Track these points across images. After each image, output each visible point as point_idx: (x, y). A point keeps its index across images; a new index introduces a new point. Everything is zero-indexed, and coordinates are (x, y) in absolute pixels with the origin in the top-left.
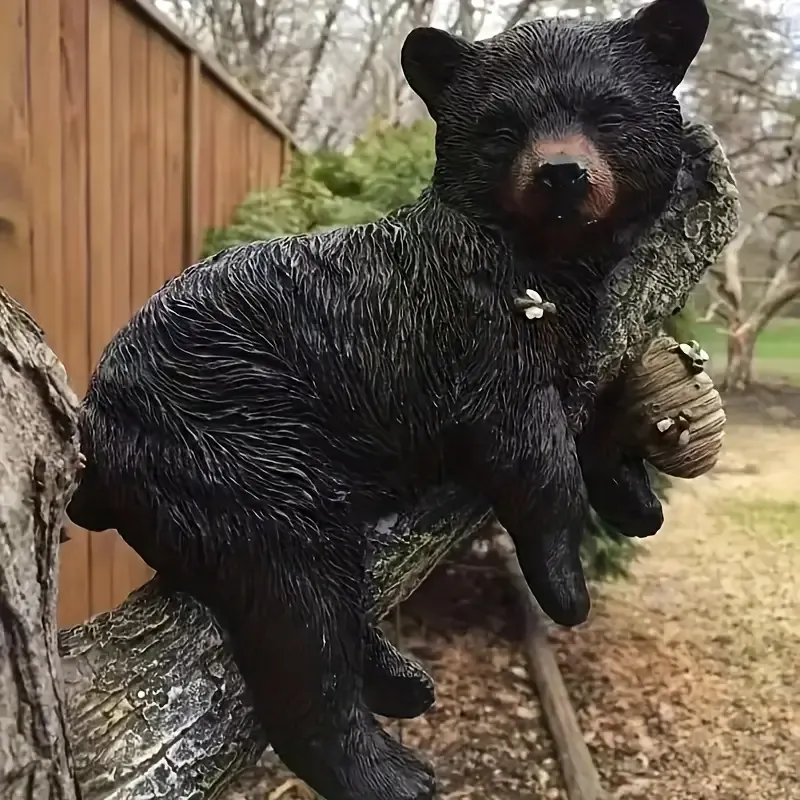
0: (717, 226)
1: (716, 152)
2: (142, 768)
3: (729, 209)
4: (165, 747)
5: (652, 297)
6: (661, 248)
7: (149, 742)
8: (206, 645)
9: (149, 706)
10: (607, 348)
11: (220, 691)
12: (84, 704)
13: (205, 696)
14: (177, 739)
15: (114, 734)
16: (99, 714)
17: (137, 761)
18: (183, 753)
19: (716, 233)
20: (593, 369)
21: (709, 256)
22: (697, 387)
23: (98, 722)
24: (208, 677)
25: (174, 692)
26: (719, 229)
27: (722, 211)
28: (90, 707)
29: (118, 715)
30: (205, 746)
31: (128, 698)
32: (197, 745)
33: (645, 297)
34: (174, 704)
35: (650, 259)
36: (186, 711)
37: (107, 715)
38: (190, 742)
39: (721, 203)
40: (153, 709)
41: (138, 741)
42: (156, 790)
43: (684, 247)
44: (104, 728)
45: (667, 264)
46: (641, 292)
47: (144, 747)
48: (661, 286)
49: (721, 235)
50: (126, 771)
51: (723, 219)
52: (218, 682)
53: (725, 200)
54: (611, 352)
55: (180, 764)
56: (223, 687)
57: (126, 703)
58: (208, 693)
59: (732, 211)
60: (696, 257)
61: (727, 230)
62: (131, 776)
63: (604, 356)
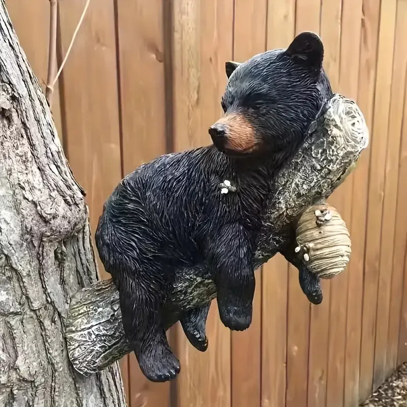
0: (329, 151)
1: (328, 113)
2: (83, 330)
3: (335, 142)
4: (92, 326)
5: (297, 185)
6: (301, 161)
7: (89, 322)
8: (114, 298)
9: (91, 312)
10: (276, 209)
11: (114, 314)
12: (74, 305)
13: (109, 314)
14: (97, 325)
15: (79, 316)
16: (78, 309)
17: (83, 327)
18: (98, 330)
19: (330, 154)
20: (269, 218)
21: (329, 166)
22: (320, 232)
23: (76, 311)
24: (112, 308)
25: (100, 310)
26: (331, 153)
27: (332, 143)
28: (75, 307)
29: (82, 311)
30: (106, 330)
31: (86, 307)
32: (104, 329)
33: (293, 185)
34: (99, 313)
35: (297, 168)
36: (103, 317)
37: (79, 310)
38: (101, 328)
39: (330, 139)
40: (92, 313)
41: (85, 321)
42: (88, 338)
43: (313, 161)
44: (77, 314)
45: (305, 170)
46: (292, 183)
47: (86, 324)
48: (301, 181)
49: (332, 156)
50: (79, 329)
51: (333, 147)
52: (115, 311)
53: (332, 137)
54: (278, 211)
55: (97, 333)
56: (116, 313)
57: (85, 308)
58: (110, 313)
59: (336, 143)
60: (321, 167)
61: (335, 153)
62: (80, 331)
63: (274, 213)
